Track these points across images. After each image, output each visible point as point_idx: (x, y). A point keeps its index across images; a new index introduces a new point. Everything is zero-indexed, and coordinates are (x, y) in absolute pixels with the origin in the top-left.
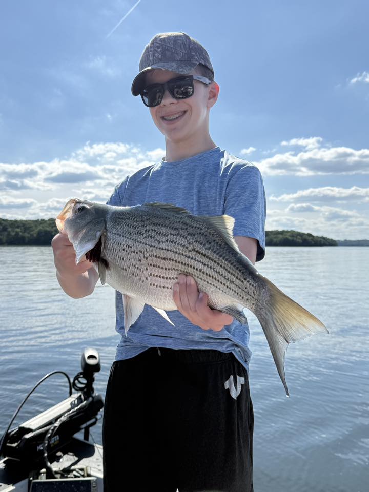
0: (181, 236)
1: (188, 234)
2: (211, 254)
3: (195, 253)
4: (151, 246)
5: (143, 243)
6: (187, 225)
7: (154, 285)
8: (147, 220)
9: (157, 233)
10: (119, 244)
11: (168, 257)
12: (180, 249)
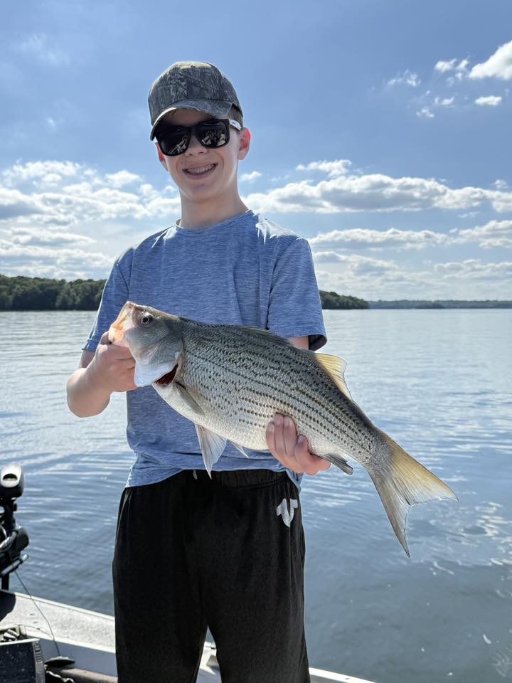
0: (283, 371)
1: (292, 370)
2: (318, 396)
3: (298, 392)
4: (246, 377)
5: (236, 373)
6: (290, 359)
7: (244, 421)
8: (241, 346)
9: (253, 364)
10: (204, 370)
11: (265, 392)
12: (282, 386)
